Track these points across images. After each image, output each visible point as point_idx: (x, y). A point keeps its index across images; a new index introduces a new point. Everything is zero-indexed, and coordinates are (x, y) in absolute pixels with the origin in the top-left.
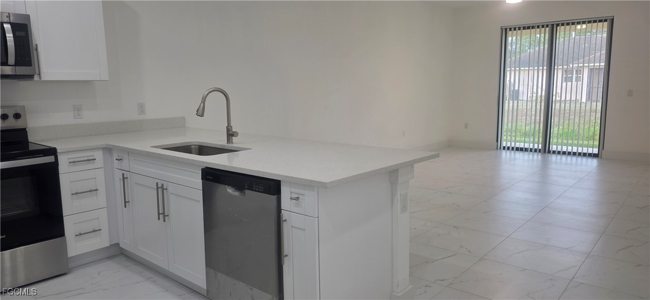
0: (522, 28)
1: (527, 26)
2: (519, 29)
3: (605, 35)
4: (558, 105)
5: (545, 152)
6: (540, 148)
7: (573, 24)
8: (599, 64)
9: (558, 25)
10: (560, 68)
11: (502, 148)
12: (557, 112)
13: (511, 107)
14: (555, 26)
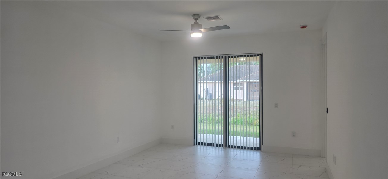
0: (206, 58)
1: (209, 57)
2: (205, 58)
3: (258, 65)
4: (232, 103)
5: (226, 146)
6: (223, 143)
7: (238, 56)
8: (256, 80)
9: (229, 57)
10: (232, 82)
11: (198, 144)
12: (232, 108)
13: (202, 105)
14: (227, 57)
